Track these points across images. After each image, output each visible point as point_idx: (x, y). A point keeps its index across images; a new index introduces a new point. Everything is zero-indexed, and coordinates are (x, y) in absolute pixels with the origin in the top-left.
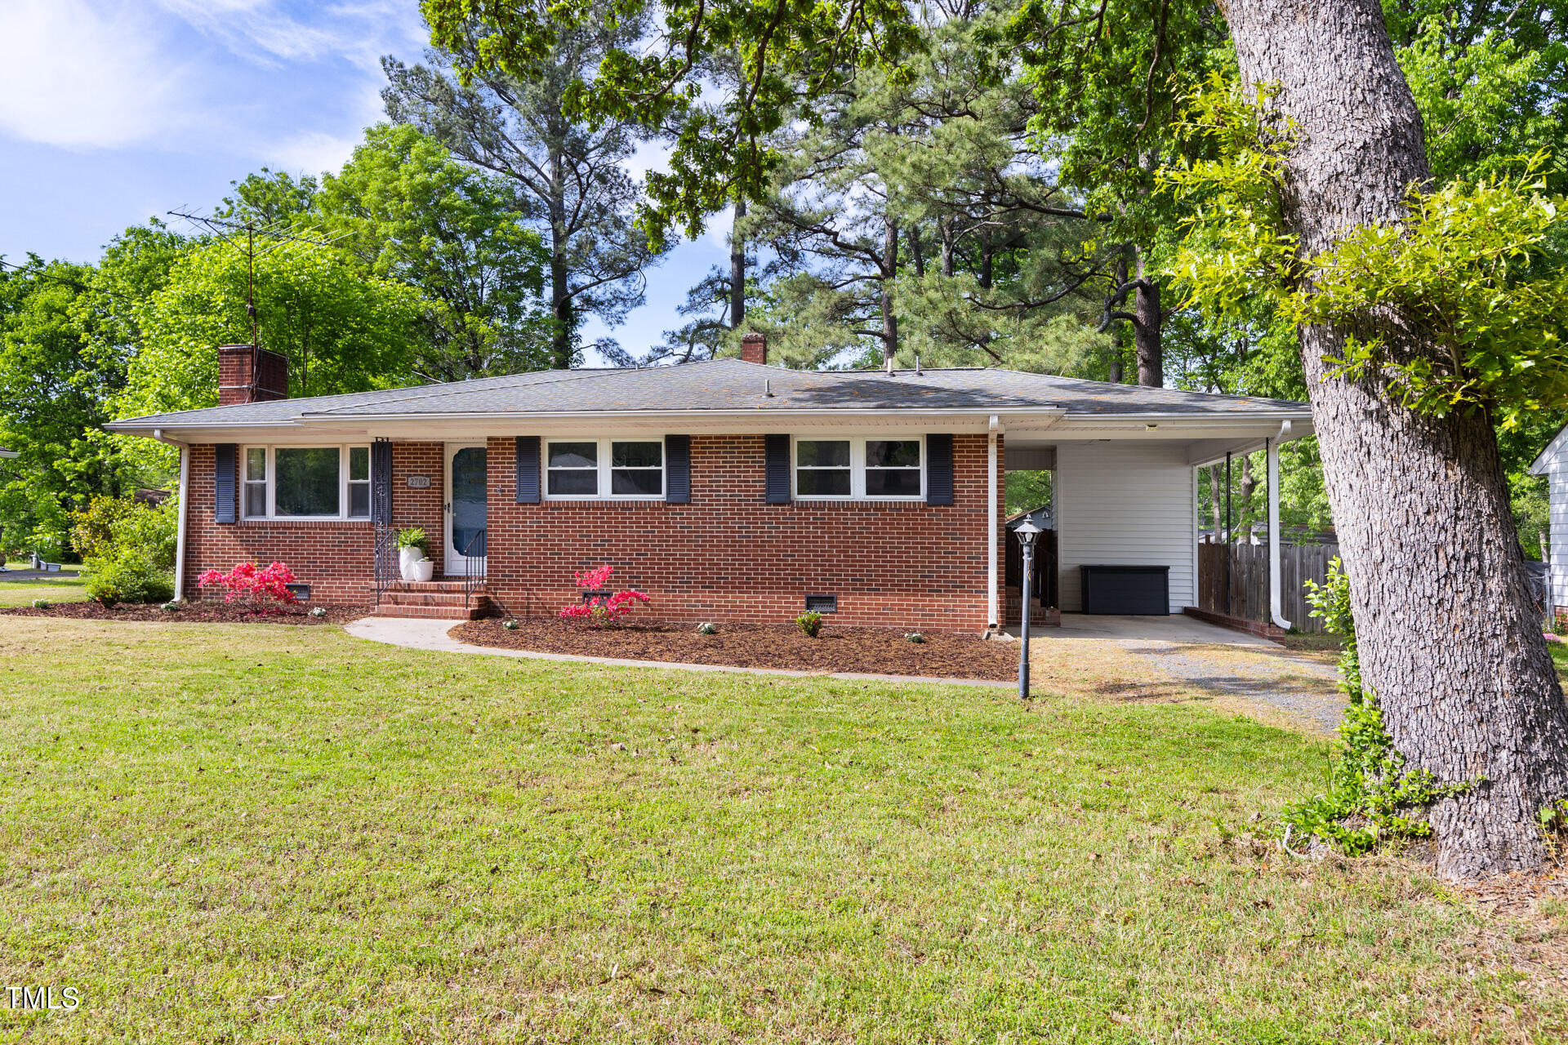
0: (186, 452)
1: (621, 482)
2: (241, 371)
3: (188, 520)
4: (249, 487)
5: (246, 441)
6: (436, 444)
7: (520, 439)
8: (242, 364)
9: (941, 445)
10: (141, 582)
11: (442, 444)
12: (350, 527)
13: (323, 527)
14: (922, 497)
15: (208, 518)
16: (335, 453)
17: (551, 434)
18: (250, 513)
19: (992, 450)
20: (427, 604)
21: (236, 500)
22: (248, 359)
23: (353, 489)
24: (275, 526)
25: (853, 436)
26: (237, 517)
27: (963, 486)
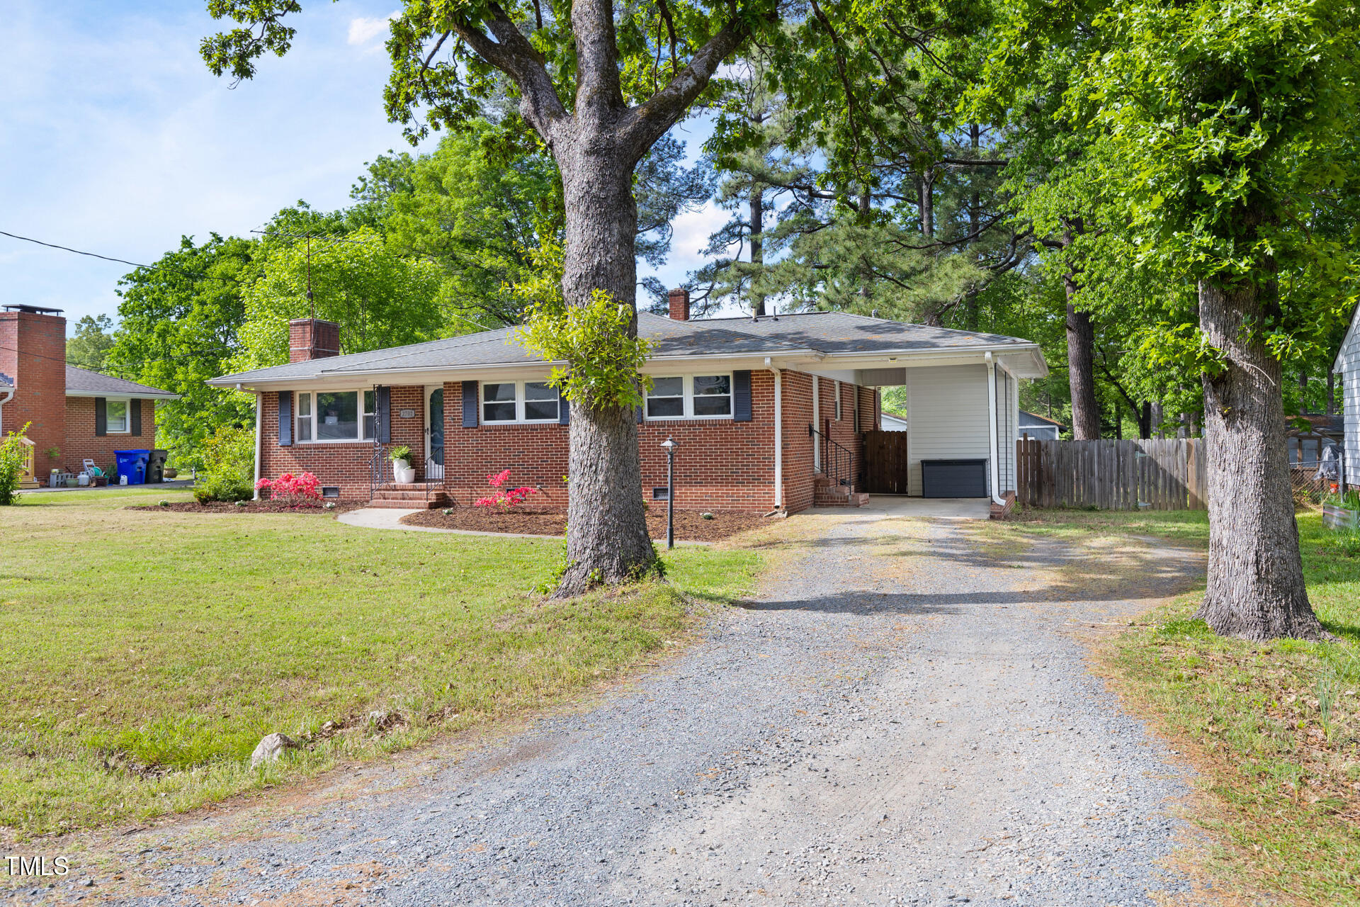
0: (260, 398)
1: (531, 412)
2: (303, 338)
3: (262, 444)
4: (301, 420)
5: (299, 389)
6: (418, 387)
7: (465, 383)
8: (304, 332)
9: (743, 377)
10: (233, 486)
11: (423, 387)
12: (363, 446)
13: (347, 446)
14: (731, 416)
15: (276, 443)
16: (354, 395)
17: (485, 379)
18: (301, 438)
19: (778, 380)
20: (404, 499)
21: (292, 430)
22: (308, 329)
23: (367, 419)
24: (317, 447)
25: (684, 373)
26: (293, 441)
27: (759, 407)
